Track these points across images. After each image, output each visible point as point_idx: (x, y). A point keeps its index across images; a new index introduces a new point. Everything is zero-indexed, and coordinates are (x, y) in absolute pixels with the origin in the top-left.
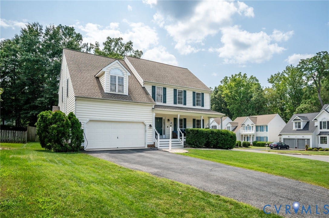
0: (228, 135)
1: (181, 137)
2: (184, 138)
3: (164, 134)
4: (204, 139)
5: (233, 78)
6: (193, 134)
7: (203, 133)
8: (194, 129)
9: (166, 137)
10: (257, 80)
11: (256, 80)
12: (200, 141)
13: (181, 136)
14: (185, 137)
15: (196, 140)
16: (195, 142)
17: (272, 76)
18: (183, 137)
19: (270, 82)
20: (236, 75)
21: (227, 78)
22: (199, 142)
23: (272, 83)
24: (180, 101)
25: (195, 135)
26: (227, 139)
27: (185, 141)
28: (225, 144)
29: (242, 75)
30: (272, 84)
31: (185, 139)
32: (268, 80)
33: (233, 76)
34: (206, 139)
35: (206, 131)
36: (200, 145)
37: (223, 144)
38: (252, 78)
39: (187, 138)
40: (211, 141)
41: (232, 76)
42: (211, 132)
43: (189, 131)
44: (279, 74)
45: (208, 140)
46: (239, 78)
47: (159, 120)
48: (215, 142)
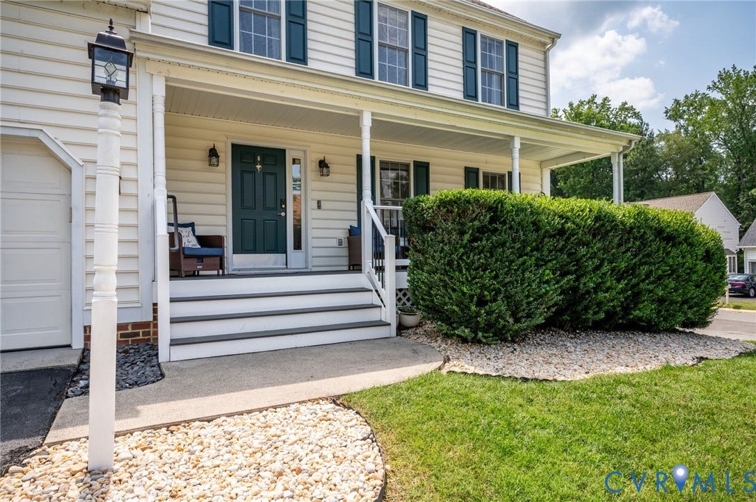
0: (691, 245)
1: (379, 263)
2: (398, 268)
3: (298, 246)
4: (548, 275)
5: (571, 109)
6: (462, 233)
7: (536, 225)
8: (467, 192)
9: (306, 262)
10: (637, 115)
11: (635, 113)
12: (518, 292)
13: (379, 254)
14: (407, 262)
15: (483, 287)
16: (481, 303)
17: (677, 102)
18: (390, 261)
19: (670, 118)
20: (582, 103)
21: (557, 113)
22: (508, 297)
23: (675, 120)
24: (392, 70)
25: (474, 239)
26: (692, 270)
27: (405, 285)
28: (672, 302)
29: (599, 101)
30: (677, 123)
31: (404, 275)
32: (666, 112)
33: (574, 106)
34: (563, 275)
35: (561, 217)
36: (517, 320)
37: (661, 301)
38: (624, 108)
39: (417, 266)
40: (597, 288)
41: (571, 105)
42: (597, 219)
43: (427, 216)
44: (696, 95)
45: (577, 279)
46: (589, 108)
47: (262, 163)
48: (623, 291)
